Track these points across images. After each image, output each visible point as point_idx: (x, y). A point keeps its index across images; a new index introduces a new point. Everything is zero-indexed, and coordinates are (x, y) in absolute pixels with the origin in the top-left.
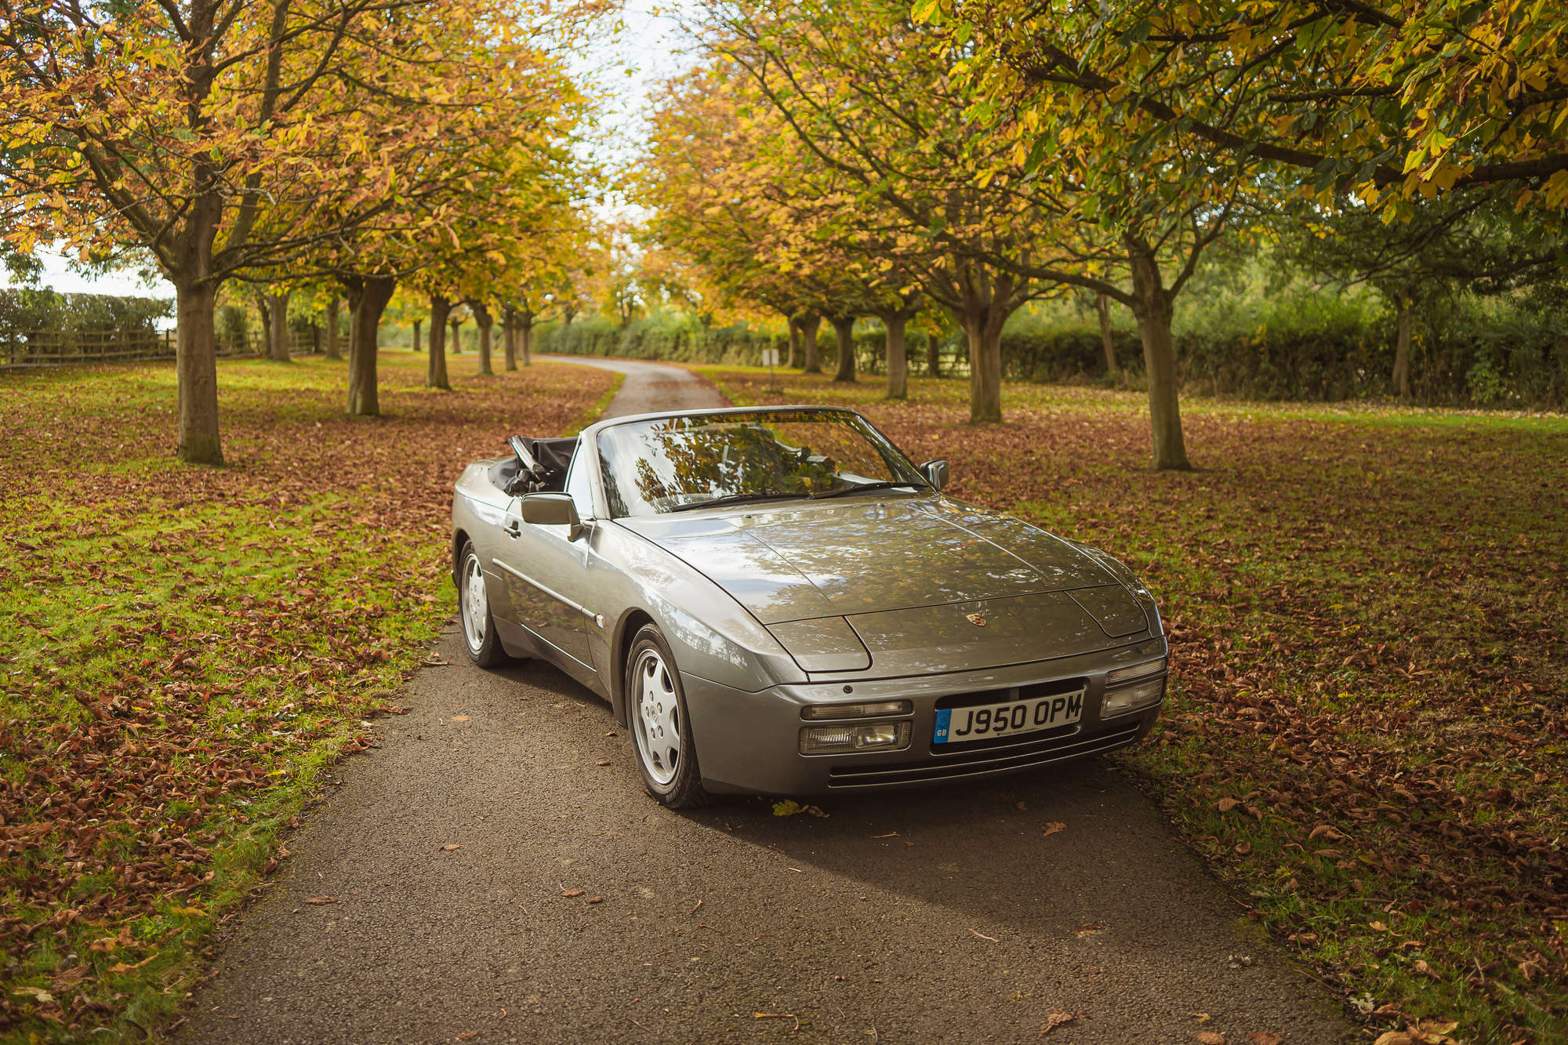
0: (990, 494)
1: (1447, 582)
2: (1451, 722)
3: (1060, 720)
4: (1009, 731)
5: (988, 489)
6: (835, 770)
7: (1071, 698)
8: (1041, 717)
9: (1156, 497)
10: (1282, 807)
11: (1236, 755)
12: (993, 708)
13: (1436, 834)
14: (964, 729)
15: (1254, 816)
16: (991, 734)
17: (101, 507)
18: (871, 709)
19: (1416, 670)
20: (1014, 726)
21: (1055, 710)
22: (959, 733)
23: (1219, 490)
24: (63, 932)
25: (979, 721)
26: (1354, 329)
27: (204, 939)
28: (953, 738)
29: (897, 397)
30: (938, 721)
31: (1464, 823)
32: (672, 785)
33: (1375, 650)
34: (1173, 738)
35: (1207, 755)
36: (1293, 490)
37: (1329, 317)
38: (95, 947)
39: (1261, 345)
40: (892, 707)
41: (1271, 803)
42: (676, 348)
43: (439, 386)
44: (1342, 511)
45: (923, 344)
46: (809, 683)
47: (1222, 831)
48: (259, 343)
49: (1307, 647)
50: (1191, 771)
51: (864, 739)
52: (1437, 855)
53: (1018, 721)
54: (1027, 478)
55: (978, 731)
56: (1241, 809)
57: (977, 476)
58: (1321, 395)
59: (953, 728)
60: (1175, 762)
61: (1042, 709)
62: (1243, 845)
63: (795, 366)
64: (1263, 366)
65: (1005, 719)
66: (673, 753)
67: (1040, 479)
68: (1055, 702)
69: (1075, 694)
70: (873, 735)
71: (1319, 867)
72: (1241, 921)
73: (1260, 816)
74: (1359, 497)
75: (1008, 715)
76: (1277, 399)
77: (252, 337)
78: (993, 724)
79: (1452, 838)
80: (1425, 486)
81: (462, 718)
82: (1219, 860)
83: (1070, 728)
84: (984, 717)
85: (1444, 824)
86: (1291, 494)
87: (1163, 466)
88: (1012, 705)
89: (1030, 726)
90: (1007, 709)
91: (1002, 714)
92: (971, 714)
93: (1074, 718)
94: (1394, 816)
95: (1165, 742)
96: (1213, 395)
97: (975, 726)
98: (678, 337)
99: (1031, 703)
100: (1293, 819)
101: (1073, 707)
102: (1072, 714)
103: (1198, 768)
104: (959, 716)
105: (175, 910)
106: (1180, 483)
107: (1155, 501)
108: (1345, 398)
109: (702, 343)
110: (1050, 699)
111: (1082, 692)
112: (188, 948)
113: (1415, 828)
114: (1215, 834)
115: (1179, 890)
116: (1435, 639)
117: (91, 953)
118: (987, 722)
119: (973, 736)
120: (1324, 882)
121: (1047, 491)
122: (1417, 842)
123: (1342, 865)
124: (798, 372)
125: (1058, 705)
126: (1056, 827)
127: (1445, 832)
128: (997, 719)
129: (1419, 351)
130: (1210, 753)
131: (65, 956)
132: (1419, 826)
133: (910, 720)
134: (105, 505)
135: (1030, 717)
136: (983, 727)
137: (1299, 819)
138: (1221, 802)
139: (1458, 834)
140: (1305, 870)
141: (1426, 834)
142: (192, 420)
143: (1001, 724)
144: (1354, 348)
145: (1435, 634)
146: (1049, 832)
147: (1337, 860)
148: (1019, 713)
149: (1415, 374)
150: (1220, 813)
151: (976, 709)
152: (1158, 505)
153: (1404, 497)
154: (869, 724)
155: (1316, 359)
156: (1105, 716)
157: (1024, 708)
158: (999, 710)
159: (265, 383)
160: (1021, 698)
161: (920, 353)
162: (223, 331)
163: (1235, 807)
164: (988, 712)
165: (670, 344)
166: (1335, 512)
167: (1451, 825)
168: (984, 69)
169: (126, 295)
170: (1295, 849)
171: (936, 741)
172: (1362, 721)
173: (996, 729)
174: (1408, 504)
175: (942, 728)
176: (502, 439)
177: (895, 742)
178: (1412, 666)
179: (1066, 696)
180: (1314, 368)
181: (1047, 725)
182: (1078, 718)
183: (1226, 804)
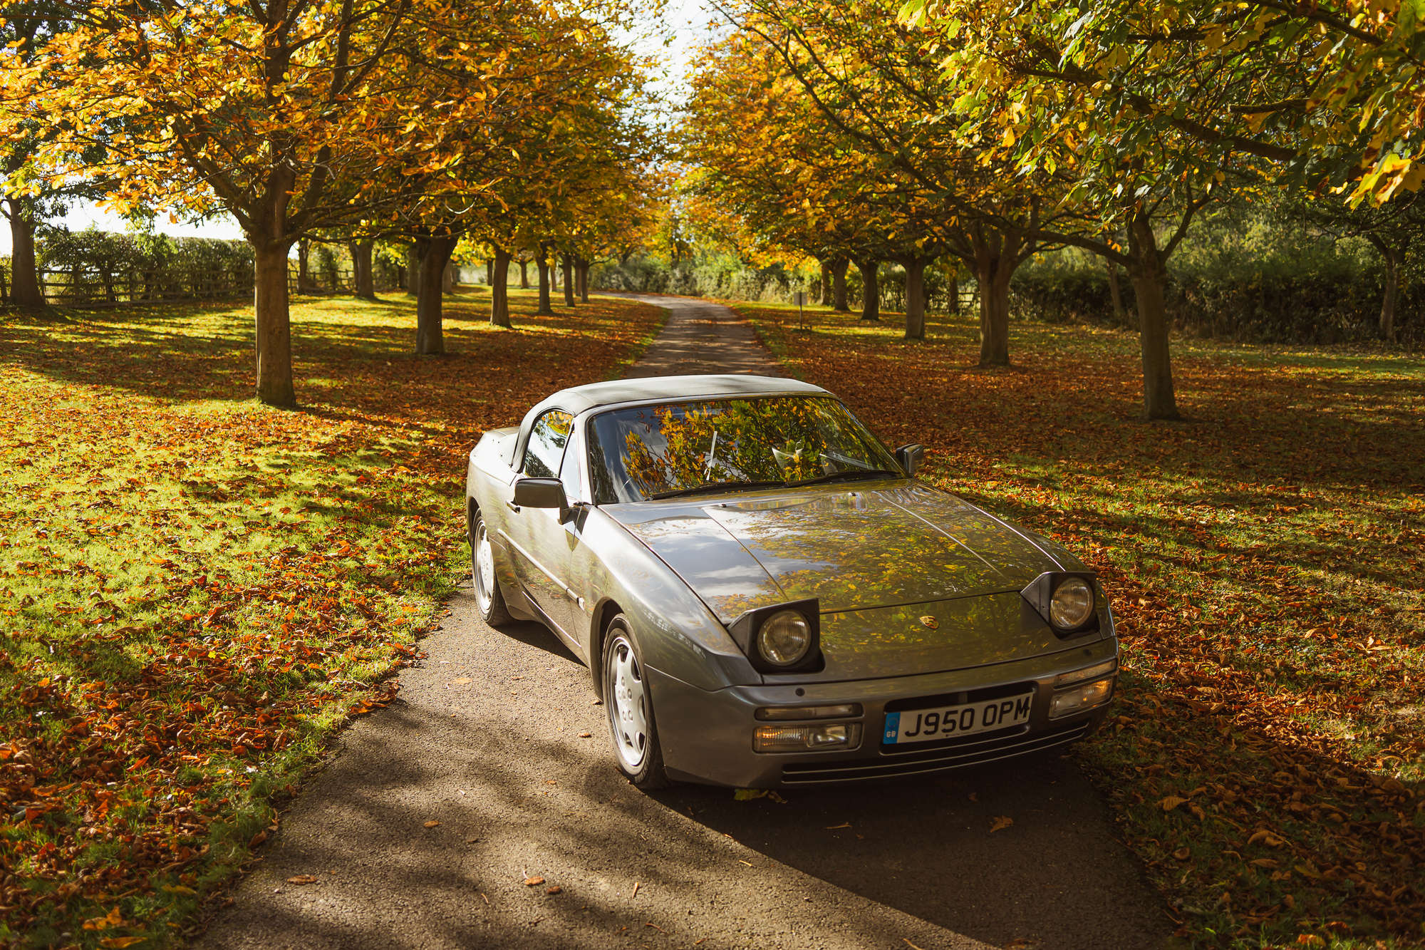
0: (986, 445)
1: (1413, 548)
2: (1403, 705)
3: (1008, 720)
4: (957, 732)
5: (985, 440)
6: (788, 767)
7: (1019, 701)
8: (989, 719)
9: (1143, 450)
10: (1226, 806)
11: (1189, 743)
12: (942, 711)
13: (1376, 836)
14: (913, 730)
15: (1196, 817)
16: (940, 735)
17: (178, 450)
18: (822, 711)
19: (1374, 645)
20: (962, 728)
21: (1003, 712)
22: (908, 734)
23: (1205, 442)
24: (62, 907)
25: (927, 723)
26: (1345, 278)
27: (188, 920)
28: (902, 739)
29: (915, 337)
30: (888, 724)
31: (1404, 824)
32: (640, 767)
33: (1338, 622)
34: (1128, 723)
35: (1159, 744)
36: (1275, 443)
37: (1322, 265)
38: (87, 926)
39: (1257, 290)
40: (843, 709)
41: (1216, 800)
42: (719, 285)
43: (501, 325)
44: (1319, 468)
45: (944, 284)
46: (763, 684)
47: (1163, 834)
48: (350, 279)
49: (1271, 618)
50: (1142, 760)
51: (815, 737)
52: (1373, 862)
53: (966, 724)
54: (1023, 427)
55: (926, 733)
56: (1184, 808)
57: (977, 425)
58: (1312, 337)
59: (902, 729)
60: (1126, 751)
61: (991, 711)
62: (1182, 852)
63: (826, 303)
64: (1258, 311)
65: (953, 722)
66: (641, 737)
67: (1036, 429)
68: (1003, 704)
69: (1023, 697)
70: (824, 734)
71: (1255, 880)
72: (1170, 939)
73: (1202, 817)
74: (1336, 452)
75: (957, 717)
76: (1271, 341)
77: (343, 275)
78: (941, 726)
79: (1390, 842)
80: (1402, 440)
81: (464, 680)
82: (1158, 867)
83: (1020, 728)
84: (932, 720)
85: (1384, 826)
86: (1273, 448)
87: (1154, 416)
88: (960, 708)
89: (978, 727)
90: (956, 712)
91: (950, 717)
92: (920, 716)
93: (1022, 719)
94: (1335, 816)
95: (1120, 727)
96: (1211, 336)
97: (924, 727)
98: (721, 276)
99: (979, 707)
100: (1235, 820)
101: (1021, 709)
102: (1020, 716)
103: (1149, 758)
104: (907, 721)
105: (167, 888)
106: (1168, 434)
107: (1141, 455)
108: (1335, 342)
109: (743, 282)
110: (998, 702)
111: (1031, 695)
112: (172, 930)
113: (1355, 829)
114: (1156, 837)
115: (1114, 901)
116: (1396, 612)
117: (83, 931)
118: (936, 724)
119: (921, 737)
120: (1257, 896)
121: (1041, 442)
122: (1356, 846)
123: (1277, 876)
124: (829, 309)
125: (1007, 708)
126: (1003, 823)
127: (1384, 835)
128: (946, 722)
129: (1405, 298)
130: (1163, 740)
131: (60, 932)
132: (1359, 828)
133: (860, 723)
134: (182, 450)
135: (978, 719)
136: (932, 728)
137: (1240, 820)
138: (1165, 801)
139: (1397, 837)
140: (1241, 882)
141: (1366, 836)
142: (268, 366)
143: (949, 726)
144: (1345, 294)
145: (1396, 605)
146: (996, 828)
147: (1273, 870)
148: (968, 715)
149: (1401, 320)
150: (1164, 813)
151: (925, 713)
152: (1143, 458)
153: (1381, 452)
154: (820, 724)
155: (1307, 305)
156: (1053, 716)
157: (972, 711)
158: (948, 713)
159: (349, 320)
160: (970, 701)
161: (942, 293)
162: (318, 269)
163: (1180, 806)
164: (937, 715)
165: (714, 282)
166: (1311, 470)
167: (1390, 829)
168: (972, 64)
169: (231, 238)
170: (1233, 857)
171: (885, 742)
172: (1317, 703)
173: (944, 731)
174: (1383, 460)
175: (891, 729)
176: (549, 380)
177: (845, 742)
178: (1371, 641)
179: (1014, 699)
180: (1307, 312)
181: (996, 726)
182: (1027, 719)
183: (1172, 802)
